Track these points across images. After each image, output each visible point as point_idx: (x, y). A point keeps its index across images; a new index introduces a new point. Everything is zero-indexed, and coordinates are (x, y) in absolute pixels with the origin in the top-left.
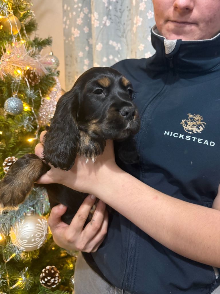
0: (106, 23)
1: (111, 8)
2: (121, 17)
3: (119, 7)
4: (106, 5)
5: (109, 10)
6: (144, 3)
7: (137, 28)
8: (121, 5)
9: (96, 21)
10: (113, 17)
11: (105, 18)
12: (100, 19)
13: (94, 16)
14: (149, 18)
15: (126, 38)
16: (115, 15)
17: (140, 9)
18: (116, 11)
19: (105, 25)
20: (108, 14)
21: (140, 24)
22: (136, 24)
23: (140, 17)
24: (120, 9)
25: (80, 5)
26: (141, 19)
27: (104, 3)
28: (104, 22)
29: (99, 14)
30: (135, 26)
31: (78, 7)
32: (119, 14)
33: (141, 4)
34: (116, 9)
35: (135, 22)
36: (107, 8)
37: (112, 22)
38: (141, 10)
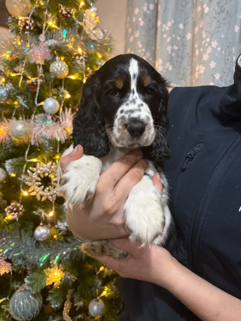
0: (168, 68)
1: (173, 55)
2: (181, 63)
3: (180, 53)
4: (170, 53)
5: (172, 57)
6: (207, 54)
7: (199, 75)
8: (183, 52)
9: (160, 66)
10: (175, 63)
11: (168, 64)
12: (163, 65)
13: (158, 62)
14: (212, 67)
15: (185, 80)
16: (177, 62)
17: (204, 59)
18: (178, 57)
19: (167, 70)
20: (171, 60)
21: (202, 72)
22: (199, 71)
23: (203, 66)
24: (181, 56)
25: (144, 50)
26: (204, 68)
27: (168, 51)
28: (167, 67)
29: (163, 61)
30: (197, 73)
31: (142, 52)
32: (180, 60)
33: (204, 55)
34: (177, 56)
35: (197, 69)
36: (171, 55)
37: (174, 68)
38: (204, 61)
